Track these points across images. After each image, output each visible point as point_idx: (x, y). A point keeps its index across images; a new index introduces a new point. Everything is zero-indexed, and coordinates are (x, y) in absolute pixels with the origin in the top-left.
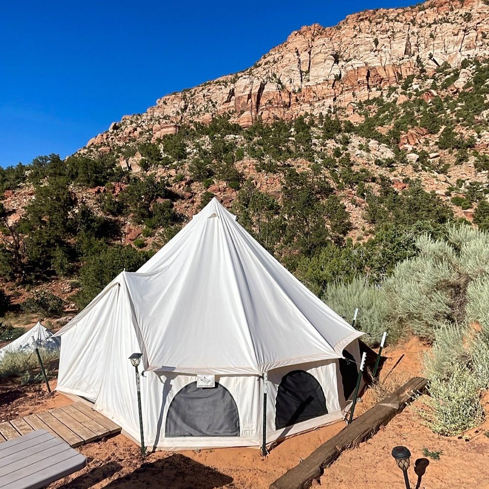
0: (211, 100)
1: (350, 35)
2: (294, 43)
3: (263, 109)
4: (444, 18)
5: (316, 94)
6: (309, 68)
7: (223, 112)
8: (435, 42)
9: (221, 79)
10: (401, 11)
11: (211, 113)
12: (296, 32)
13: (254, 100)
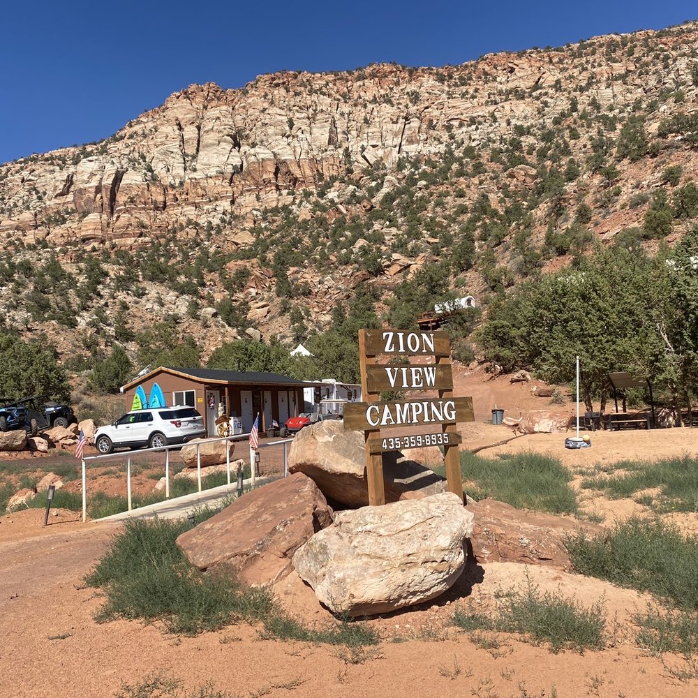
0: (35, 189)
1: (259, 107)
2: (175, 110)
3: (120, 210)
4: (387, 94)
5: (206, 192)
6: (198, 150)
7: (55, 210)
8: (370, 130)
9: (56, 153)
10: (331, 77)
11: (33, 212)
12: (178, 94)
13: (105, 195)
